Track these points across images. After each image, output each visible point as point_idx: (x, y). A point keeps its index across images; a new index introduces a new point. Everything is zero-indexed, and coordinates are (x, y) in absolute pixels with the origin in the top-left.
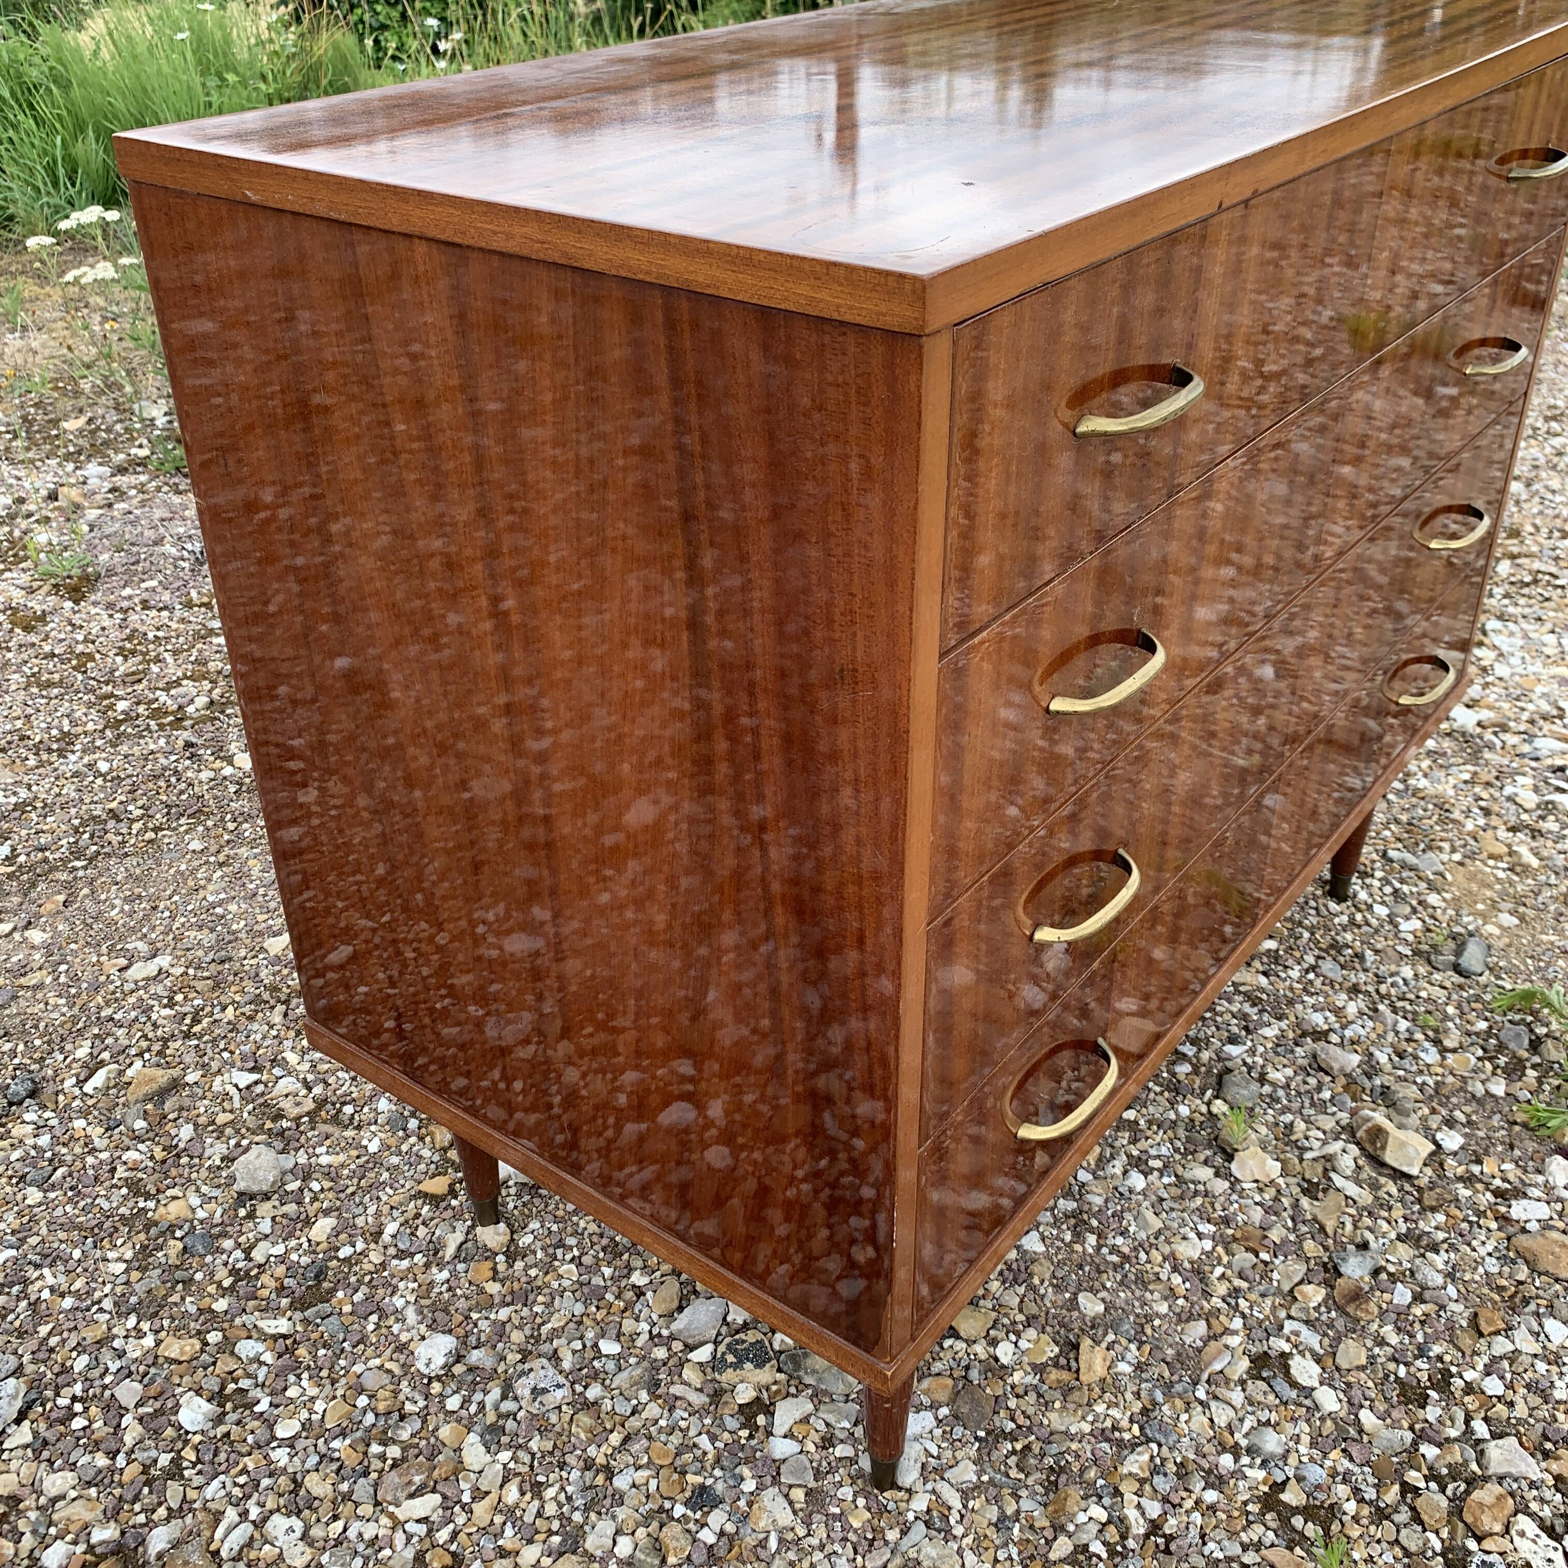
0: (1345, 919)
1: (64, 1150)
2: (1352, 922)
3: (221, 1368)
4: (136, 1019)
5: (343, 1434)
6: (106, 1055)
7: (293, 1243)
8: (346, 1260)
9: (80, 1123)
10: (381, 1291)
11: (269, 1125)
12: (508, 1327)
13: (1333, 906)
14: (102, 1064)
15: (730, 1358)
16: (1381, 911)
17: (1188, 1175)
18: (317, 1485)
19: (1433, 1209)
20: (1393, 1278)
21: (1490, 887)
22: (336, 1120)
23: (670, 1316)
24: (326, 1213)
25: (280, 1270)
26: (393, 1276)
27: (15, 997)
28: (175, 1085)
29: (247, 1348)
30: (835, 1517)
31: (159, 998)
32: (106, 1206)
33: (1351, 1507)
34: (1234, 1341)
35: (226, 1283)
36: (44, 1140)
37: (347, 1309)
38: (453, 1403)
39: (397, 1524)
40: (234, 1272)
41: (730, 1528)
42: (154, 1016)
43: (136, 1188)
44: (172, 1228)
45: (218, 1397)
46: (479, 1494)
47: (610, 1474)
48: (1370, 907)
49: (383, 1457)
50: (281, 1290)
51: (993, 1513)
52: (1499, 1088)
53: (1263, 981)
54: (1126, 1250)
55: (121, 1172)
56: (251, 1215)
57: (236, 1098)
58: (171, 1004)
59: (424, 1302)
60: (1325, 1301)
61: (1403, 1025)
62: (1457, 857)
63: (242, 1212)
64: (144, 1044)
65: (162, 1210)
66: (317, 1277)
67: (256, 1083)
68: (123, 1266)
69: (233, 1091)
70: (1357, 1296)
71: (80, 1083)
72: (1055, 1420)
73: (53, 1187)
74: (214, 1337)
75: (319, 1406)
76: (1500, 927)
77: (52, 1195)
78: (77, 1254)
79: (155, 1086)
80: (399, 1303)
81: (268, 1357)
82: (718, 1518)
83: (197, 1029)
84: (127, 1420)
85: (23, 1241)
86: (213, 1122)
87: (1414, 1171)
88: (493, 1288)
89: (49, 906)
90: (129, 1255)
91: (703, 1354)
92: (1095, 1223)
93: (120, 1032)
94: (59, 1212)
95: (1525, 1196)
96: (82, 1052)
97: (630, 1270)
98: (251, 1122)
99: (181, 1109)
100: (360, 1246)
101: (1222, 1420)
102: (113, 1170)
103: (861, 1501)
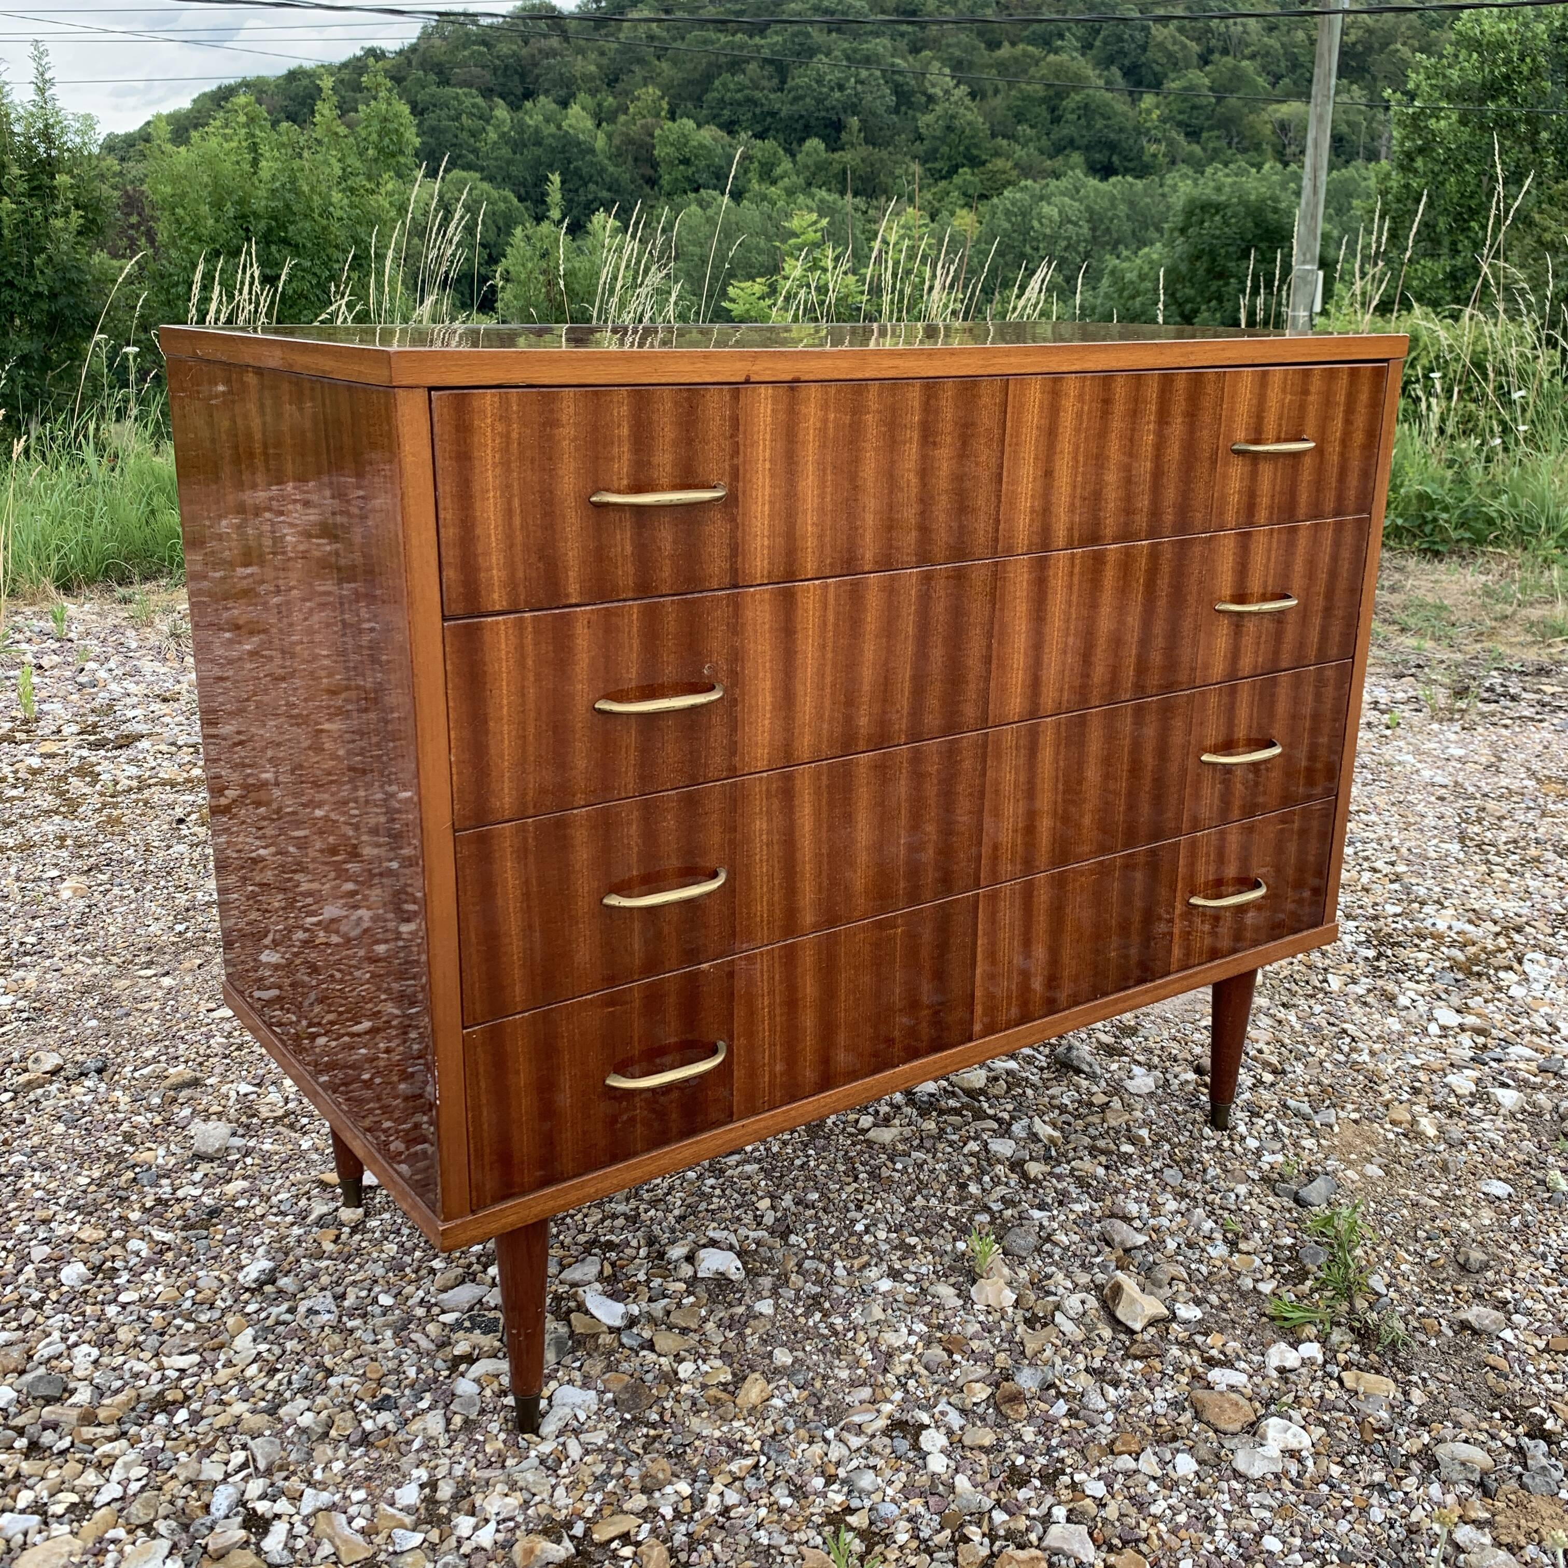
0: (1213, 1143)
1: (97, 1107)
2: (1219, 1147)
3: (110, 1251)
4: (199, 1041)
5: (163, 1309)
6: (163, 1058)
7: (209, 1191)
8: (239, 1209)
9: (118, 1093)
10: (249, 1232)
11: (244, 1119)
12: (323, 1273)
13: (1207, 1131)
14: (156, 1062)
15: (467, 1324)
16: (1252, 1143)
17: (932, 1290)
18: (124, 1335)
19: (1136, 1358)
20: (1060, 1394)
21: (1374, 1144)
22: (291, 1126)
23: (444, 1290)
26: (264, 1225)
27: (128, 1015)
28: (197, 1083)
29: (134, 1244)
30: (477, 1442)
32: (102, 1144)
33: (902, 1538)
34: (887, 1408)
35: (148, 1205)
36: (89, 1098)
37: (219, 1237)
38: (250, 1309)
39: (161, 1368)
40: (158, 1199)
41: (391, 1427)
42: (212, 1042)
43: (128, 1138)
45: (97, 1269)
46: (229, 1364)
47: (330, 1373)
48: (1243, 1138)
49: (179, 1328)
50: (182, 1216)
51: (600, 1469)
52: (1266, 1288)
53: (1101, 1171)
54: (840, 1328)
55: (125, 1127)
56: (193, 1169)
57: (233, 1099)
59: (275, 1245)
60: (988, 1400)
61: (1209, 1225)
62: (1354, 1116)
63: (188, 1166)
64: (194, 1056)
65: (136, 1154)
66: (211, 1213)
67: (252, 1093)
69: (233, 1095)
70: (1016, 1398)
71: (135, 1070)
72: (695, 1423)
73: (75, 1127)
74: (118, 1234)
75: (157, 1289)
76: (1363, 1175)
77: (71, 1131)
78: (64, 1167)
79: (183, 1081)
80: (257, 1242)
81: (143, 1254)
82: (385, 1418)
83: (235, 1054)
84: (30, 1267)
85: (35, 1153)
86: (207, 1110)
87: (1138, 1327)
88: (328, 1246)
89: (187, 965)
90: (97, 1175)
91: (449, 1318)
92: (827, 1305)
93: (182, 1047)
94: (69, 1141)
95: (1232, 1367)
96: (148, 1054)
97: (436, 1256)
98: (233, 1115)
99: (191, 1098)
100: (254, 1202)
101: (834, 1456)
102: (121, 1125)
103: (502, 1436)
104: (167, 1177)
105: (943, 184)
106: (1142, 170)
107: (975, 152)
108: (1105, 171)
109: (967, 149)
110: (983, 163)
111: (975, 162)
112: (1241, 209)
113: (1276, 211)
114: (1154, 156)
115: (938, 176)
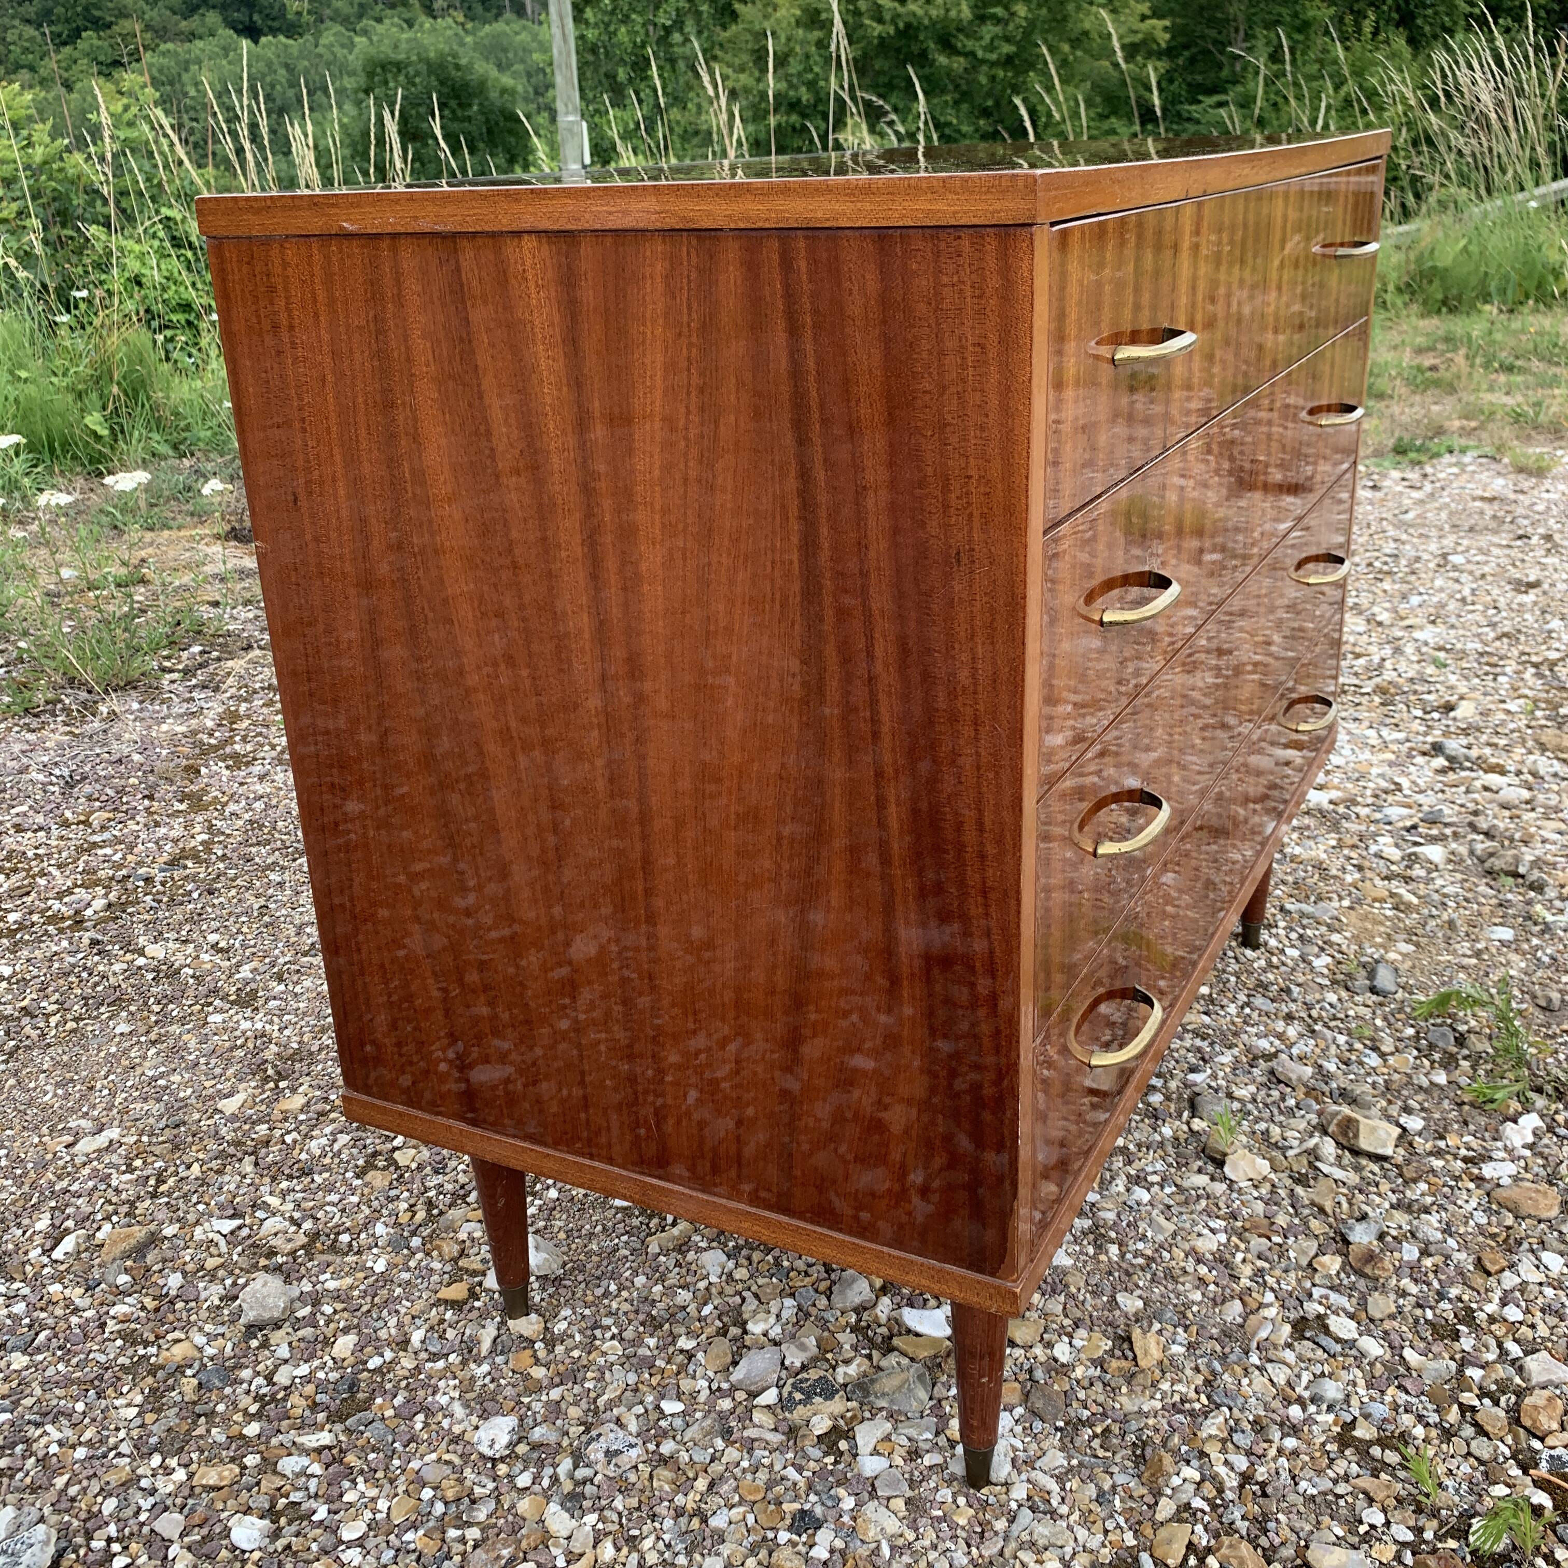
0: (1263, 963)
1: (43, 1315)
2: (1270, 964)
3: (266, 1486)
4: (95, 1188)
5: (415, 1527)
6: (70, 1224)
7: (316, 1363)
8: (378, 1370)
9: (55, 1288)
10: (421, 1393)
11: (263, 1262)
12: (563, 1405)
13: (1249, 953)
14: (67, 1232)
15: (798, 1396)
16: (1294, 953)
17: (1186, 1184)
19: (1415, 1181)
20: (1398, 1240)
21: (1381, 923)
22: (334, 1248)
23: (726, 1371)
24: (346, 1331)
25: (310, 1389)
26: (430, 1377)
28: (154, 1239)
29: (290, 1465)
30: (939, 1520)
31: (116, 1167)
32: (102, 1358)
33: (1419, 1431)
34: (1271, 1312)
35: (253, 1409)
36: (19, 1308)
37: (389, 1413)
38: (524, 1480)
40: (258, 1398)
41: (839, 1544)
42: (114, 1183)
43: (131, 1339)
44: (180, 1370)
45: (271, 1513)
46: (573, 1557)
47: (703, 1517)
48: (1282, 951)
49: (463, 1540)
50: (314, 1406)
51: (1091, 1491)
52: (1441, 1078)
53: (1206, 1019)
54: (1149, 1253)
55: (111, 1326)
56: (265, 1345)
57: (222, 1243)
58: (130, 1169)
59: (469, 1396)
60: (1343, 1268)
61: (1342, 1039)
62: (1346, 903)
63: (254, 1343)
64: (111, 1208)
65: (165, 1354)
66: (351, 1388)
67: (240, 1228)
68: (133, 1412)
69: (217, 1237)
70: (1370, 1257)
71: (47, 1252)
72: (1126, 1402)
73: (38, 1350)
74: (251, 1460)
75: (382, 1505)
76: (1401, 953)
77: (40, 1358)
78: (80, 1407)
79: (133, 1242)
80: (443, 1400)
81: (315, 1469)
82: (825, 1537)
83: (164, 1188)
85: (16, 1403)
86: (202, 1268)
87: (1389, 1152)
88: (539, 1373)
90: (139, 1399)
91: (770, 1397)
92: (1113, 1235)
93: (80, 1201)
94: (51, 1371)
95: (1491, 1159)
96: (43, 1224)
97: (675, 1338)
98: (244, 1262)
99: (164, 1261)
100: (389, 1355)
101: (1281, 1380)
102: (103, 1326)
103: (961, 1501)
104: (242, 1367)
105: (67, 50)
106: (292, 30)
107: (97, 13)
108: (253, 33)
109: (86, 9)
110: (109, 26)
111: (100, 25)
112: (423, 68)
113: (458, 67)
114: (299, 14)
115: (61, 42)
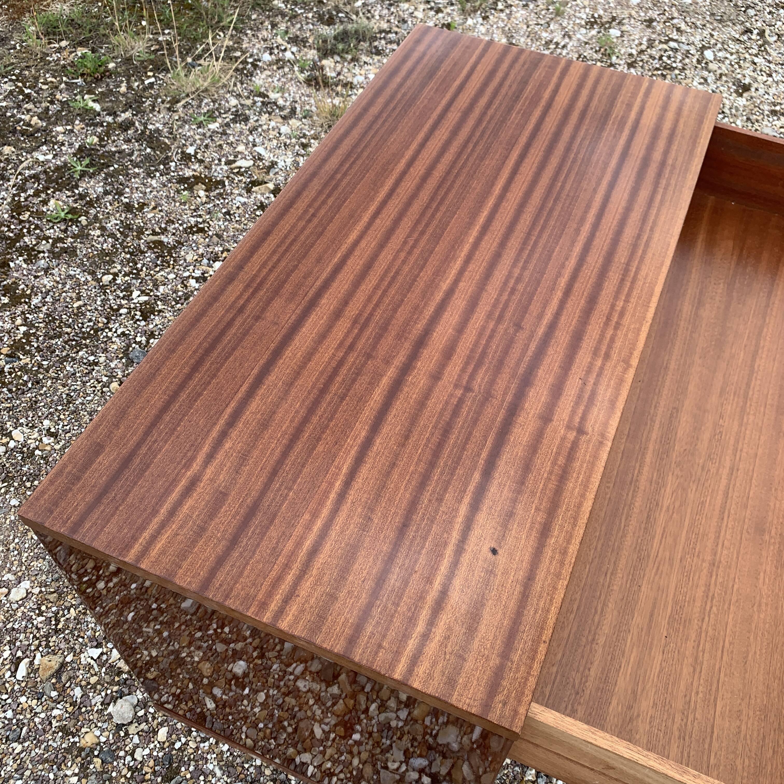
1: (22, 717)
4: (26, 627)
6: (19, 654)
7: (152, 746)
8: (180, 749)
9: (23, 699)
10: (200, 763)
11: (117, 679)
12: (263, 768)
26: (203, 753)
31: (33, 610)
32: (55, 745)
35: (129, 775)
36: (9, 713)
37: (188, 776)
40: (130, 769)
42: (35, 622)
43: (65, 731)
55: (55, 724)
56: (127, 734)
57: (95, 666)
58: (40, 614)
59: (221, 763)
63: (122, 734)
64: (37, 642)
65: (83, 741)
67: (102, 654)
69: (92, 662)
71: (13, 674)
73: (25, 740)
77: (26, 744)
78: (51, 776)
80: (211, 767)
83: (60, 626)
85: (22, 774)
86: (89, 683)
90: (77, 771)
94: (33, 754)
96: (7, 654)
98: (107, 678)
100: (183, 740)
102: (50, 723)
104: (119, 749)
